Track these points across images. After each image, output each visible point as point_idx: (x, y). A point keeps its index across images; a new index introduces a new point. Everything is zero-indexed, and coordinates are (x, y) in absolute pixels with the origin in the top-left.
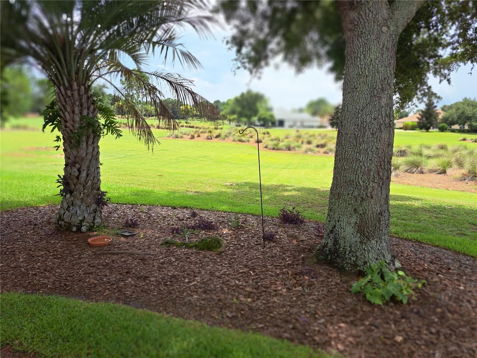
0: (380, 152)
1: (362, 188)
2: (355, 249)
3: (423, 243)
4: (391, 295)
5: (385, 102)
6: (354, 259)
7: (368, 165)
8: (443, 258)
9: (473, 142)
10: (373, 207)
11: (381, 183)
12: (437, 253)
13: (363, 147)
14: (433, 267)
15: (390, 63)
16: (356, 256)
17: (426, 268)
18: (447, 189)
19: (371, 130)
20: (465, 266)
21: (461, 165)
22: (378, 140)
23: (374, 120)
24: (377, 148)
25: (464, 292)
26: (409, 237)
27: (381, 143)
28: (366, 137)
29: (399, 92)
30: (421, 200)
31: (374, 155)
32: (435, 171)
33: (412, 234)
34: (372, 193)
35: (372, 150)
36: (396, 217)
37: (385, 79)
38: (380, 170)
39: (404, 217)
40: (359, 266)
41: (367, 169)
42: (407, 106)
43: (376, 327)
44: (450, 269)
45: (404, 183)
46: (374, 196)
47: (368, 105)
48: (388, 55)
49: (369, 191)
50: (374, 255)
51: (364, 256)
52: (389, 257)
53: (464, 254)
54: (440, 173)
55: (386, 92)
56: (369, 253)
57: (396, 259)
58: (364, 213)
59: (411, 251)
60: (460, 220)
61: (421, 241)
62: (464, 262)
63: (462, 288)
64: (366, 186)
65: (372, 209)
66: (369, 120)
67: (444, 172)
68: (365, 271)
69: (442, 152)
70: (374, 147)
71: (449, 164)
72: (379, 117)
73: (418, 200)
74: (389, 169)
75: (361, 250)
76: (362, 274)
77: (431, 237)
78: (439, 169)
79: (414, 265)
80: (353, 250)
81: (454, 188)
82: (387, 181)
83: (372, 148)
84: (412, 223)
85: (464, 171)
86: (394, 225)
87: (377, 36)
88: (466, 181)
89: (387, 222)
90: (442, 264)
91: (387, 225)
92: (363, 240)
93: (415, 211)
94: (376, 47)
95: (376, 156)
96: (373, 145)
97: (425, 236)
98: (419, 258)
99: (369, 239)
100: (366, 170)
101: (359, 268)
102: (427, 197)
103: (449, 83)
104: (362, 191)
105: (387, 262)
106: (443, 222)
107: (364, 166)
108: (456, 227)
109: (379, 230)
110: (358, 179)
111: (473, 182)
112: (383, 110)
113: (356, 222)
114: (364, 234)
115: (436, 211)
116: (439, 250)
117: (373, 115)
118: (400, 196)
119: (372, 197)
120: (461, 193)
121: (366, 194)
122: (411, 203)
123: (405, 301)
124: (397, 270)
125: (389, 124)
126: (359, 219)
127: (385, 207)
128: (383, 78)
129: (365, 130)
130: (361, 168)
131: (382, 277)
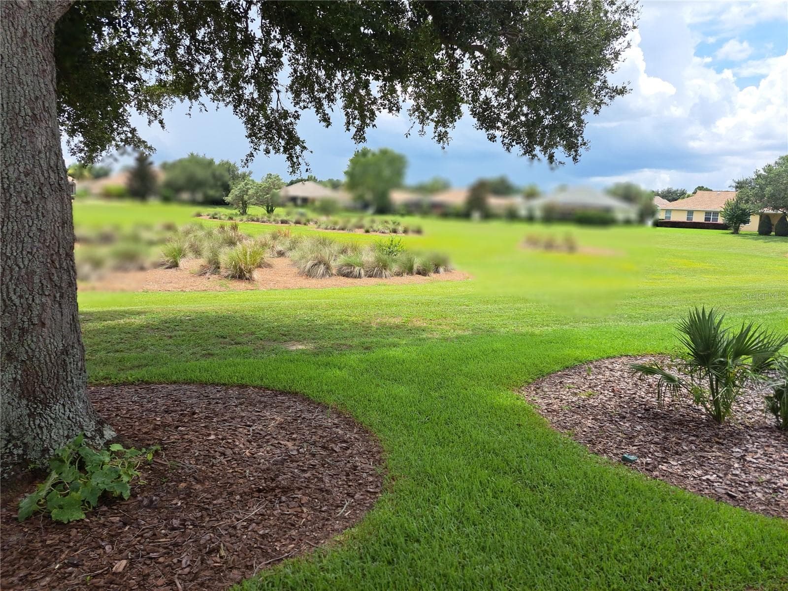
0: (48, 238)
1: (20, 310)
2: (20, 432)
3: (153, 383)
4: (99, 494)
5: (44, 142)
6: (20, 452)
7: (26, 263)
8: (184, 398)
9: (210, 218)
10: (48, 341)
11: (58, 295)
12: (175, 393)
13: (10, 228)
14: (169, 419)
15: (44, 71)
16: (24, 444)
17: (159, 423)
18: (182, 291)
19: (23, 195)
20: (215, 401)
21: (197, 252)
22: (40, 214)
23: (26, 176)
24: (40, 230)
25: (216, 442)
26: (129, 378)
27: (47, 221)
28: (14, 208)
29: (81, 132)
30: (144, 313)
31: (36, 244)
32: (162, 265)
33: (133, 372)
34: (43, 316)
35: (31, 235)
36: (105, 349)
37: (37, 98)
38: (53, 271)
39: (117, 347)
40: (32, 462)
41: (24, 271)
42: (100, 158)
43: (76, 566)
44: (194, 413)
45: (114, 290)
46: (48, 322)
47: (8, 145)
48: (38, 54)
49: (35, 312)
50: (61, 431)
51: (41, 439)
52: (90, 426)
53: (214, 384)
54: (170, 268)
55: (44, 125)
56: (50, 431)
57: (106, 425)
58: (30, 359)
59: (133, 402)
60: (204, 334)
61: (150, 380)
62: (214, 397)
63: (212, 437)
64: (28, 304)
65: (46, 346)
66: (16, 175)
67: (175, 265)
68: (47, 467)
69: (169, 234)
70: (34, 228)
71: (181, 253)
72: (36, 170)
73: (139, 313)
74: (70, 268)
75: (32, 431)
76: (41, 475)
77: (164, 370)
78: (168, 261)
79: (140, 425)
80: (15, 434)
81: (192, 288)
82: (70, 289)
83: (30, 230)
84: (133, 354)
85: (202, 261)
86: (102, 364)
87: (7, 11)
88: (207, 275)
89: (79, 364)
90: (183, 408)
91: (81, 369)
92: (35, 409)
93: (136, 333)
94: (8, 33)
95: (40, 245)
96: (30, 224)
97: (154, 370)
98: (147, 410)
99: (46, 405)
100: (22, 274)
101: (32, 466)
102: (154, 307)
103: (163, 127)
104: (20, 316)
105: (89, 435)
106: (180, 343)
107: (17, 265)
108: (200, 345)
109: (65, 383)
110: (8, 292)
111: (216, 276)
112: (41, 158)
113: (15, 379)
114: (35, 398)
115: (168, 328)
116: (178, 388)
117: (22, 165)
118: (109, 312)
119: (43, 325)
120: (203, 294)
121: (30, 320)
122: (128, 321)
123: (126, 495)
124: (108, 444)
125: (59, 185)
126: (20, 372)
127: (72, 337)
128: (33, 95)
129: (8, 195)
130: (11, 270)
131: (82, 467)
